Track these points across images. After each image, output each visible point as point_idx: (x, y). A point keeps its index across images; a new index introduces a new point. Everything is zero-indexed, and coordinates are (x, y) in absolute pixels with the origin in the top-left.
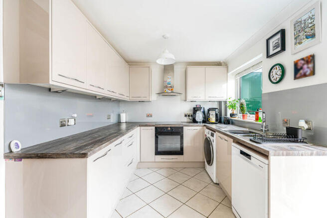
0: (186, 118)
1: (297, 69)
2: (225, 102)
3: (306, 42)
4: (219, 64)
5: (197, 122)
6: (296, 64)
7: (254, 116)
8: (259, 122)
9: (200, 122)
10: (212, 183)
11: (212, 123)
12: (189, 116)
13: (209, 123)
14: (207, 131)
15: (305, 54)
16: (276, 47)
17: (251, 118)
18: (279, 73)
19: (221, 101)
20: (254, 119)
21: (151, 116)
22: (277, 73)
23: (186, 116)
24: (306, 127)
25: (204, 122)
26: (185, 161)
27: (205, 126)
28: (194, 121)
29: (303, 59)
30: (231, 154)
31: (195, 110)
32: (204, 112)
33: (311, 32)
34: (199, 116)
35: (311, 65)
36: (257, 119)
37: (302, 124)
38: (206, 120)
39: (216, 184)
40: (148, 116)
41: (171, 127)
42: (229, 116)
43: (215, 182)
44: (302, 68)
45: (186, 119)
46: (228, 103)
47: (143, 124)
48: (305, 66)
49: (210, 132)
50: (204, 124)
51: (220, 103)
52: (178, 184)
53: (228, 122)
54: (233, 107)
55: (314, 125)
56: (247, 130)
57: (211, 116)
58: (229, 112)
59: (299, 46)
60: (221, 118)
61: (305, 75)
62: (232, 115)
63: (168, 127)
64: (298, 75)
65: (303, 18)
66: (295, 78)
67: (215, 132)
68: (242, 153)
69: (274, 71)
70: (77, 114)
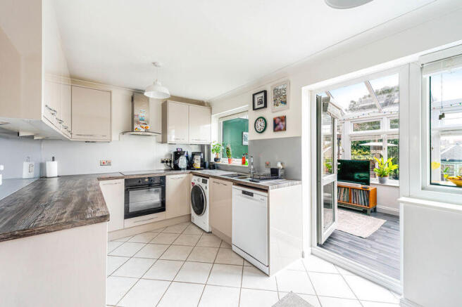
0: (163, 164)
1: (275, 125)
2: (209, 146)
3: (281, 106)
4: (201, 103)
5: (180, 169)
6: (275, 121)
7: (241, 160)
8: (246, 165)
9: (184, 169)
10: (205, 234)
11: (198, 169)
12: (167, 162)
13: (194, 169)
14: (196, 178)
15: (280, 114)
16: (260, 102)
17: (237, 162)
18: (263, 124)
19: (204, 145)
20: (241, 163)
21: (109, 164)
22: (261, 124)
23: (163, 162)
24: (281, 167)
25: (188, 168)
26: (167, 218)
27: (191, 172)
28: (177, 168)
29: (279, 118)
30: (231, 197)
31: (177, 155)
32: (187, 157)
33: (284, 100)
34: (183, 162)
35: (284, 123)
36: (244, 163)
37: (279, 165)
38: (190, 166)
39: (209, 232)
40: (103, 164)
41: (149, 178)
42: (212, 160)
43: (208, 231)
44: (278, 124)
45: (163, 167)
46: (212, 146)
47: (103, 176)
48: (281, 123)
49: (201, 178)
50: (190, 171)
51: (202, 147)
52: (167, 246)
53: (213, 167)
54: (217, 151)
55: (286, 165)
56: (236, 173)
57: (195, 162)
58: (213, 156)
59: (276, 107)
60: (205, 163)
61: (280, 130)
62: (216, 160)
63: (145, 178)
64: (276, 129)
65: (280, 88)
66: (274, 131)
67: (208, 178)
68: (244, 192)
69: (259, 123)
70: (4, 165)
